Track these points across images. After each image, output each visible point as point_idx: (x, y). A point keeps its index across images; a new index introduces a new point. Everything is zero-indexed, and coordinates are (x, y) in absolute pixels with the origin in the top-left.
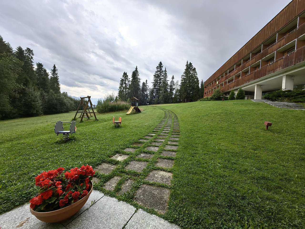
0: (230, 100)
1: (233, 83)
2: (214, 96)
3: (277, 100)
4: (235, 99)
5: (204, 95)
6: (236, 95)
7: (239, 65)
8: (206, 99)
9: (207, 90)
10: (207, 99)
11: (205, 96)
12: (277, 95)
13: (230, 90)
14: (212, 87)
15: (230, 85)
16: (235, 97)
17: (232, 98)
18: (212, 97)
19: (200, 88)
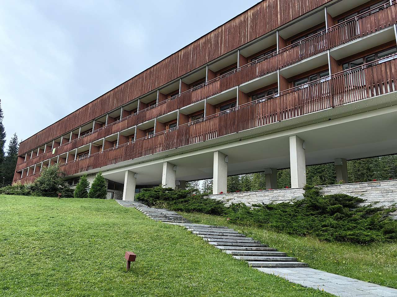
0: (78, 197)
1: (88, 160)
2: (42, 183)
3: (154, 205)
4: (87, 197)
5: (16, 176)
6: (90, 185)
7: (101, 123)
8: (19, 190)
9: (25, 164)
10: (21, 188)
11: (16, 181)
12: (155, 194)
13: (79, 174)
14: (40, 158)
15: (80, 163)
16: (88, 191)
17: (82, 194)
18: (36, 185)
19: (6, 155)
